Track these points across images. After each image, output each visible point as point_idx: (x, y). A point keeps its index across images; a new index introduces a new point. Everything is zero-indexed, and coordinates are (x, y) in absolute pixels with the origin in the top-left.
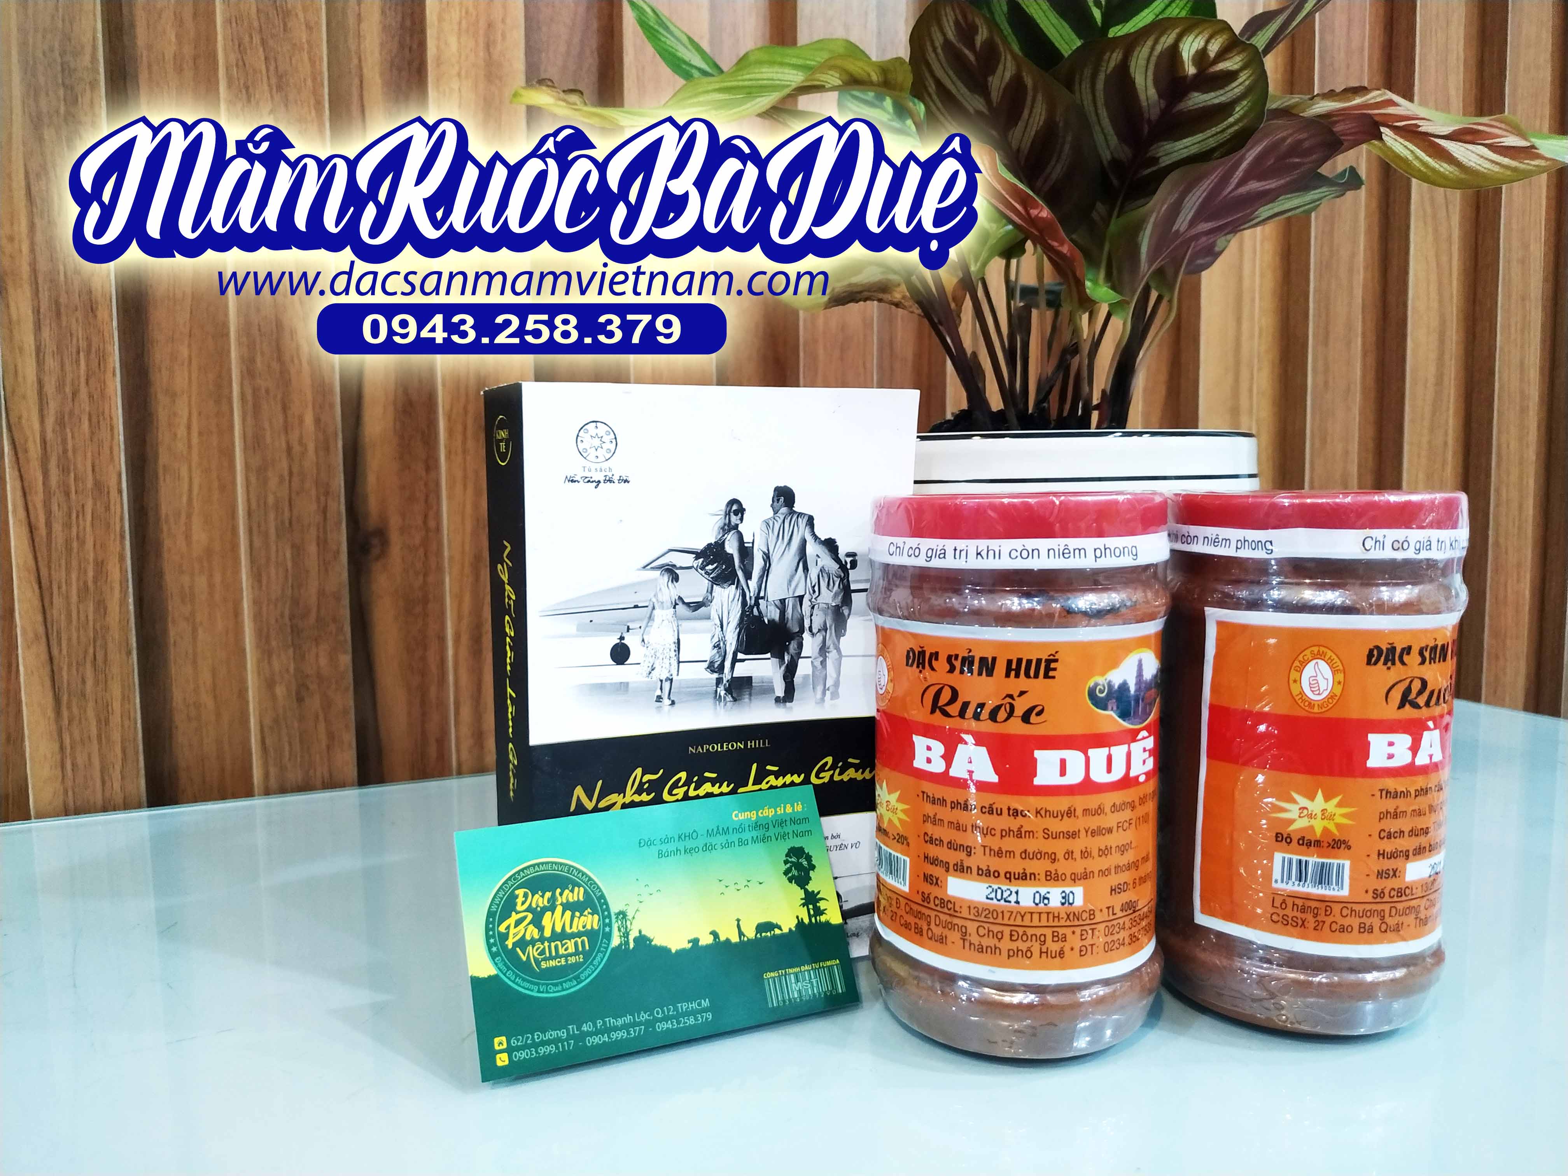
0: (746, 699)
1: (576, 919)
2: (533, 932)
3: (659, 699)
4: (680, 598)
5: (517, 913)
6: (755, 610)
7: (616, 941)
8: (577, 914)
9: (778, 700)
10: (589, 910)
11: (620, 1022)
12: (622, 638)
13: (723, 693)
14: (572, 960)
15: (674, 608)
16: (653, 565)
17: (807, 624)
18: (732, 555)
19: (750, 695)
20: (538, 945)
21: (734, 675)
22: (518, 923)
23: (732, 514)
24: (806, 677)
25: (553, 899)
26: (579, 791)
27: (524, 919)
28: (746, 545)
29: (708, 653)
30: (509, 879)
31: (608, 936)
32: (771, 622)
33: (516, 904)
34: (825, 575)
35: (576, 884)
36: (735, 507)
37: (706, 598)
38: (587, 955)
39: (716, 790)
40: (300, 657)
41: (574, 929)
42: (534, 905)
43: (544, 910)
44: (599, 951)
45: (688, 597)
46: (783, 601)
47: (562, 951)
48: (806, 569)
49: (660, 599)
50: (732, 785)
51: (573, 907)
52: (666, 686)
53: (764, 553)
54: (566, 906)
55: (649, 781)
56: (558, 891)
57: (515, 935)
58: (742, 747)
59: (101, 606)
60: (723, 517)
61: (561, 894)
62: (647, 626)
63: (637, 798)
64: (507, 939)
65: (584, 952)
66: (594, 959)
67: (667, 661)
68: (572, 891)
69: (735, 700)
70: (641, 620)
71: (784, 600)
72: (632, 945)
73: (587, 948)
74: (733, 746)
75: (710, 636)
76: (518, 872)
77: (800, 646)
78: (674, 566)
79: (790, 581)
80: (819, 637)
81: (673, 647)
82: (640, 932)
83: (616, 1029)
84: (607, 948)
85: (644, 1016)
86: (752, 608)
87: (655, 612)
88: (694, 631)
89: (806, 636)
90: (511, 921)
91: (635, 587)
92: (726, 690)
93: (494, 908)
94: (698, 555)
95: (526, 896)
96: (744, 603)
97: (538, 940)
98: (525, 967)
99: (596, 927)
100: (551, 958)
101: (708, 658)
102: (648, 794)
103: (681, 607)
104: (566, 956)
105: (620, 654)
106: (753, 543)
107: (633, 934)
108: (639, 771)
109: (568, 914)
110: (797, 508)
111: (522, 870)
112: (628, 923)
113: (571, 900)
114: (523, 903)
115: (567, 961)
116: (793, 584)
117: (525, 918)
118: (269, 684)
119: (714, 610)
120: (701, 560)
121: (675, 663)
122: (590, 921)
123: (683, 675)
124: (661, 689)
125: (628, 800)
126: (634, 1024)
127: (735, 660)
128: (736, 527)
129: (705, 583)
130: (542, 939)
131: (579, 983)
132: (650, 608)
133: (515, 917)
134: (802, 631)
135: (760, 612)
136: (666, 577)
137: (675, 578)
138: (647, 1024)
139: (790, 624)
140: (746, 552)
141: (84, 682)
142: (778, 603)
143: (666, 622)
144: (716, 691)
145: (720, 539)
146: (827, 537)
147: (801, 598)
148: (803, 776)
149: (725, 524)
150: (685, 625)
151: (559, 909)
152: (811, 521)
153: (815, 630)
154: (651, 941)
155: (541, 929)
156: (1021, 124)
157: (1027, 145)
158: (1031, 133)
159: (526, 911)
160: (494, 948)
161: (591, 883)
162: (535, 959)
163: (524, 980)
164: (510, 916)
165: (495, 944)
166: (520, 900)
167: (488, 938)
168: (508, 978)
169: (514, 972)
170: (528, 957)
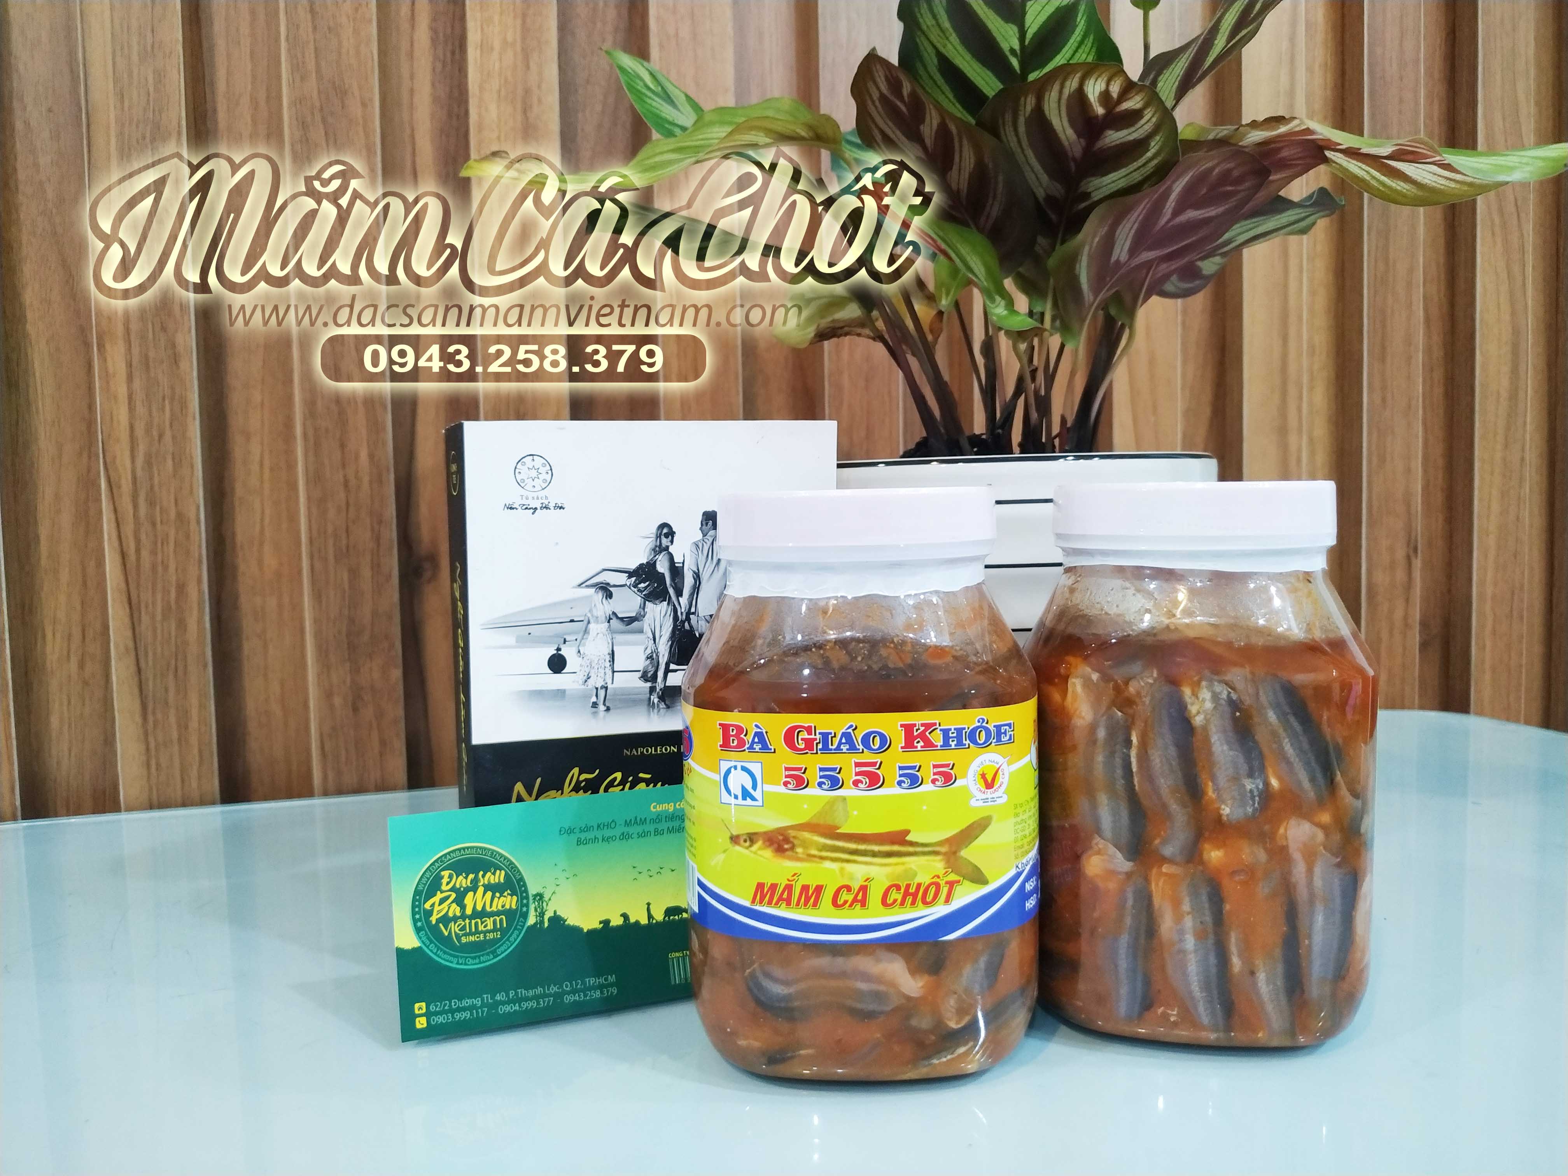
1: (496, 899)
2: (455, 910)
3: (594, 705)
4: (614, 614)
5: (442, 892)
6: (686, 624)
7: (532, 920)
8: (498, 894)
10: (509, 891)
11: (531, 993)
12: (559, 649)
13: (656, 700)
14: (490, 936)
15: (608, 622)
18: (663, 573)
20: (460, 922)
21: (666, 685)
22: (442, 901)
23: (663, 537)
25: (475, 881)
27: (447, 898)
28: (677, 565)
29: (641, 663)
30: (436, 861)
31: (525, 916)
33: (441, 884)
35: (499, 868)
36: (665, 530)
38: (504, 932)
41: (494, 909)
42: (458, 886)
43: (467, 890)
44: (515, 929)
47: (481, 928)
49: (595, 614)
51: (494, 889)
52: (601, 693)
53: (694, 572)
54: (488, 887)
55: (586, 780)
56: (481, 873)
57: (439, 912)
60: (654, 539)
61: (483, 876)
62: (582, 638)
64: (431, 915)
65: (501, 930)
66: (511, 935)
67: (601, 671)
69: (666, 707)
70: (577, 632)
72: (546, 925)
73: (505, 926)
75: (643, 648)
76: (445, 855)
78: (608, 584)
81: (608, 658)
82: (555, 912)
83: (526, 999)
84: (523, 927)
85: (554, 989)
86: (682, 622)
87: (590, 626)
88: (627, 644)
90: (436, 899)
91: (572, 603)
92: (658, 697)
93: (420, 888)
94: (631, 574)
95: (450, 877)
96: (675, 618)
97: (460, 917)
98: (446, 942)
99: (514, 907)
100: (471, 934)
101: (641, 668)
103: (614, 622)
104: (485, 933)
105: (557, 664)
106: (683, 563)
107: (549, 915)
108: (576, 771)
109: (489, 894)
111: (449, 853)
112: (544, 904)
113: (492, 882)
114: (448, 883)
115: (485, 937)
117: (449, 897)
119: (646, 624)
120: (633, 579)
121: (609, 673)
122: (509, 901)
124: (596, 696)
126: (544, 996)
127: (667, 671)
128: (667, 548)
130: (464, 917)
131: (495, 957)
132: (586, 621)
133: (439, 896)
135: (690, 626)
136: (600, 593)
137: (610, 595)
138: (556, 996)
140: (677, 572)
142: (708, 618)
143: (600, 635)
144: (650, 699)
145: (652, 560)
149: (656, 546)
151: (481, 890)
154: (564, 921)
155: (463, 907)
156: (955, 167)
157: (964, 186)
158: (965, 175)
159: (450, 890)
160: (419, 924)
161: (512, 867)
162: (456, 934)
163: (445, 953)
164: (435, 895)
165: (420, 920)
166: (445, 880)
167: (414, 914)
168: (431, 951)
169: (436, 945)
170: (450, 933)
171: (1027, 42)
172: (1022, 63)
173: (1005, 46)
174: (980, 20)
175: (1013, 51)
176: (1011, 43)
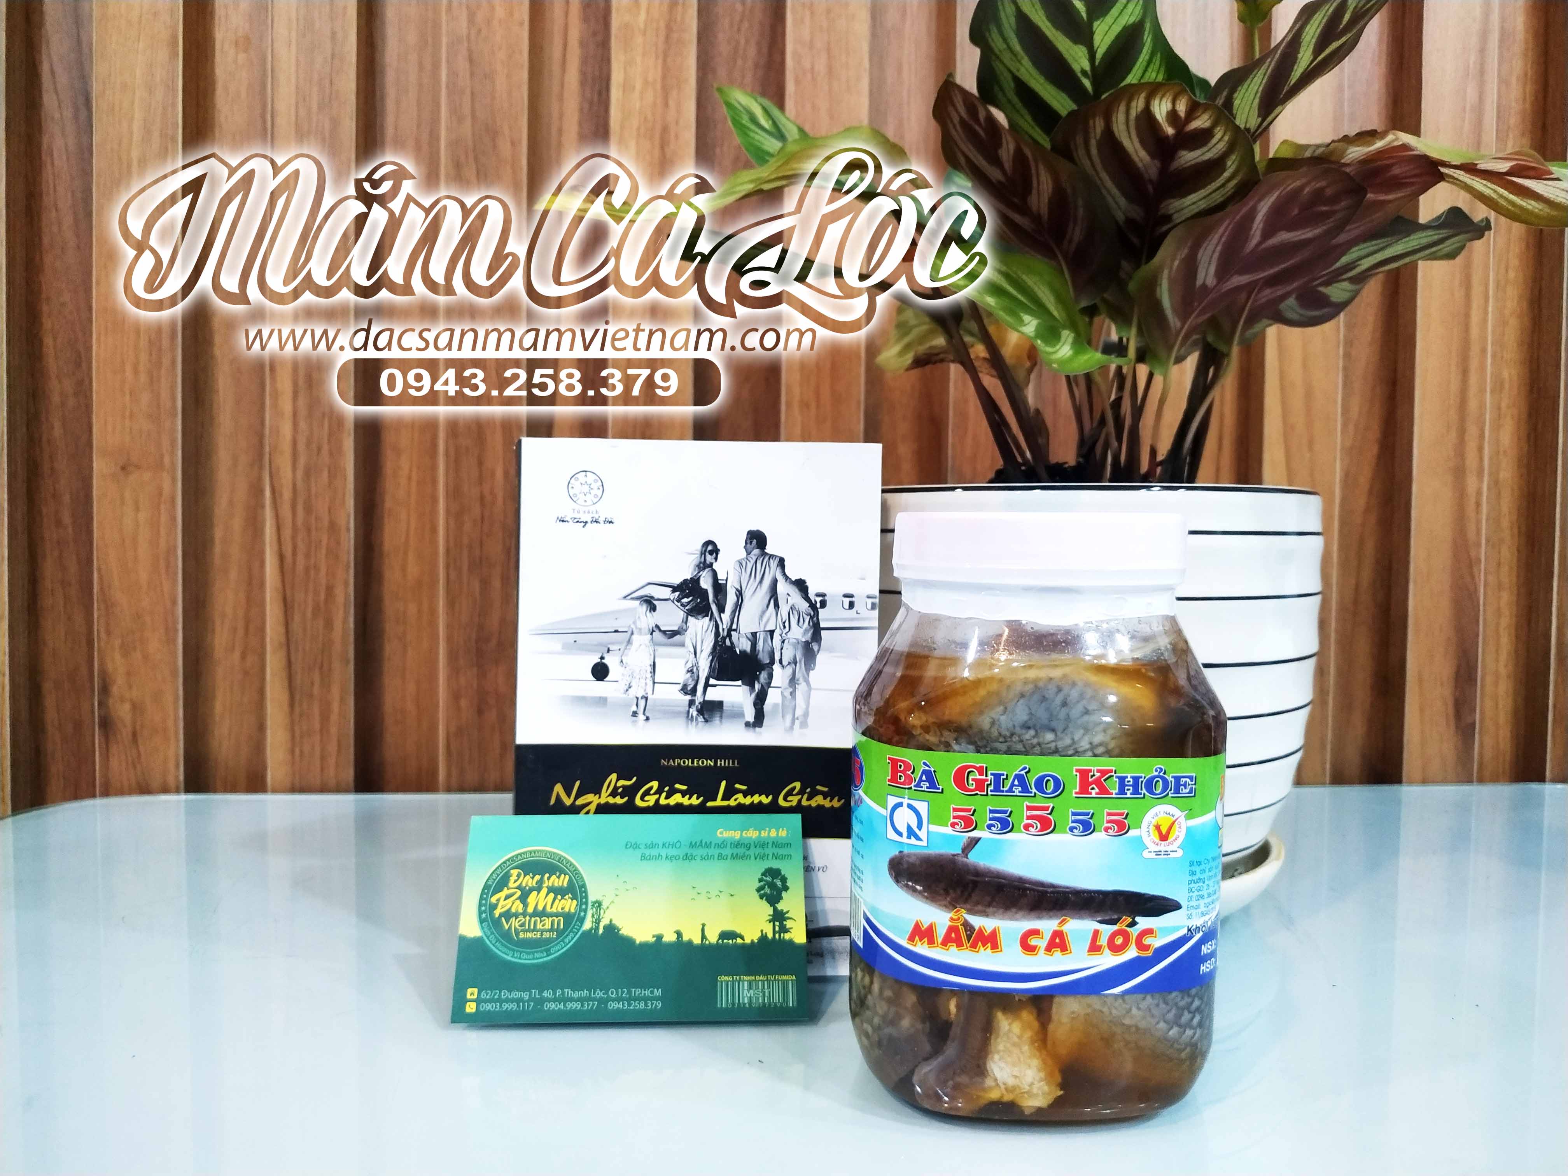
0: (717, 720)
1: (557, 901)
2: (518, 907)
3: (635, 714)
4: (657, 627)
6: (727, 640)
7: (588, 925)
8: (559, 897)
9: (747, 724)
10: (570, 895)
11: (577, 995)
12: (602, 658)
13: (695, 713)
14: (546, 935)
15: (652, 634)
16: (633, 595)
17: (777, 657)
18: (706, 590)
19: (721, 717)
20: (521, 918)
21: (706, 699)
22: (507, 897)
23: (707, 554)
24: (776, 706)
25: (540, 883)
26: (558, 788)
27: (513, 894)
28: (720, 582)
29: (682, 677)
30: (508, 860)
31: (582, 920)
32: (743, 652)
33: (508, 882)
34: (795, 612)
35: (562, 872)
36: (710, 548)
37: (681, 628)
38: (560, 933)
39: (686, 801)
40: (482, 675)
41: (554, 910)
42: (524, 884)
43: (532, 890)
44: (571, 931)
45: (664, 625)
46: (754, 635)
47: (539, 926)
48: (777, 606)
49: (639, 625)
50: (701, 799)
51: (559, 892)
52: (642, 703)
53: (737, 590)
54: (550, 890)
55: (623, 786)
56: (547, 875)
57: (503, 907)
58: (712, 764)
59: (329, 624)
60: (698, 556)
61: (549, 878)
62: (626, 649)
63: (611, 800)
64: (496, 909)
65: (557, 930)
66: (566, 937)
67: (643, 681)
68: (559, 877)
69: (706, 721)
70: (620, 643)
71: (756, 633)
72: (601, 931)
73: (562, 927)
74: (703, 763)
75: (684, 661)
76: (517, 855)
77: (770, 676)
78: (652, 597)
79: (761, 617)
80: (789, 670)
81: (649, 669)
82: (611, 921)
83: (572, 1000)
84: (578, 930)
85: (599, 994)
86: (724, 638)
87: (634, 637)
88: (669, 656)
89: (776, 667)
90: (503, 895)
91: (616, 614)
92: (698, 711)
93: (490, 883)
94: (675, 589)
95: (519, 876)
96: (717, 634)
97: (521, 914)
98: (506, 936)
99: (573, 910)
100: (528, 930)
101: (681, 680)
102: (622, 798)
103: (657, 634)
104: (542, 931)
105: (600, 672)
106: (726, 580)
107: (604, 922)
108: (614, 776)
109: (552, 895)
110: (769, 550)
111: (520, 854)
112: (602, 911)
113: (556, 885)
114: (515, 881)
115: (542, 935)
116: (765, 619)
117: (515, 893)
118: (455, 696)
119: (688, 638)
120: (677, 594)
121: (651, 683)
122: (568, 905)
123: (656, 696)
124: (637, 705)
125: (603, 801)
126: (589, 999)
127: (707, 685)
128: (711, 565)
129: (681, 614)
130: (524, 914)
131: (548, 956)
132: (629, 633)
133: (506, 892)
134: (772, 662)
135: (732, 643)
136: (644, 607)
137: (653, 608)
138: (601, 1001)
139: (760, 656)
140: (720, 588)
141: (312, 684)
142: (750, 636)
143: (643, 647)
144: (689, 712)
146: (798, 578)
147: (772, 633)
148: (770, 797)
149: (700, 563)
150: (661, 650)
151: (544, 891)
152: (782, 563)
153: (785, 663)
154: (619, 930)
155: (525, 905)
156: (1034, 191)
157: (1044, 211)
158: (1045, 199)
159: (516, 888)
160: (484, 915)
161: (576, 872)
162: (516, 929)
163: (503, 945)
164: (501, 890)
165: (485, 912)
166: (513, 879)
167: (480, 905)
168: (491, 942)
169: (496, 937)
170: (510, 927)
171: (1097, 62)
172: (1093, 84)
173: (1076, 68)
174: (1050, 42)
175: (1084, 72)
176: (1082, 64)
